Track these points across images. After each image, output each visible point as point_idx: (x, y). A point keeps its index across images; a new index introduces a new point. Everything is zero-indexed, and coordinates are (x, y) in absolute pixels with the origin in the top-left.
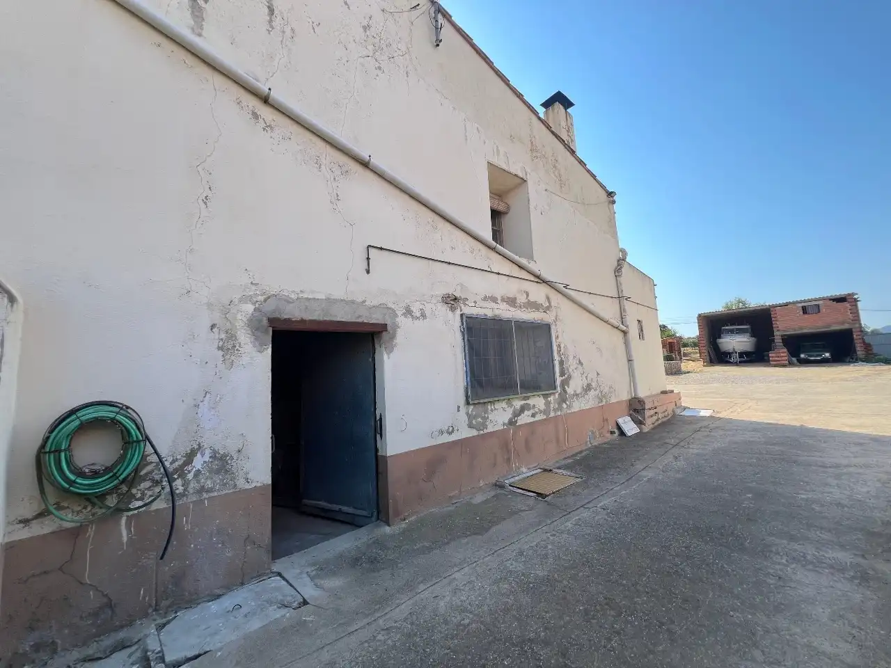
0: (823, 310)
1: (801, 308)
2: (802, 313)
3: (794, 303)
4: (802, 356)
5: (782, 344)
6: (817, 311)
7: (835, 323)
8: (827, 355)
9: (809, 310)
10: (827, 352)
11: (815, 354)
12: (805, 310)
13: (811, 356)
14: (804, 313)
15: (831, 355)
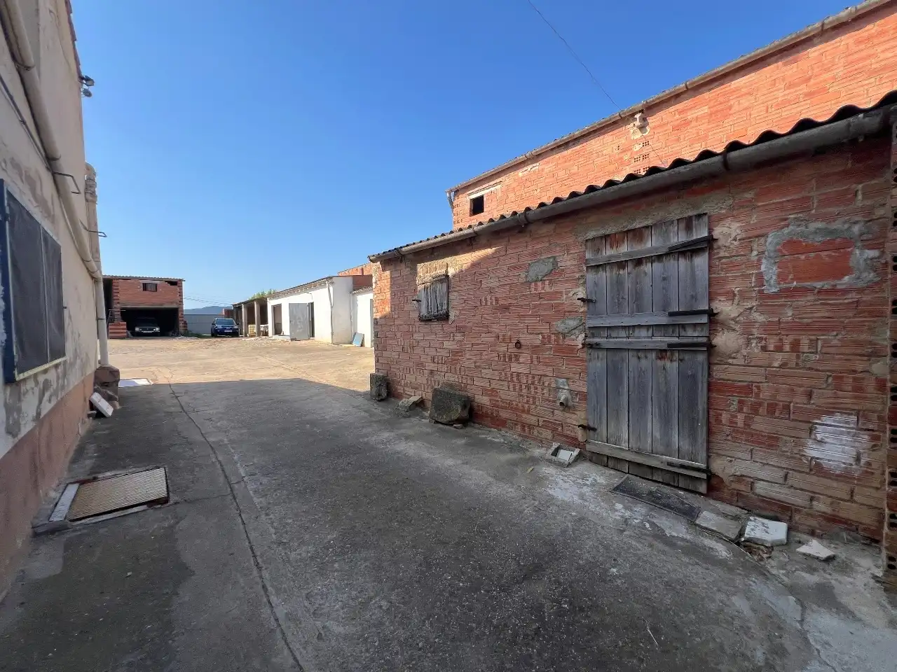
0: (160, 290)
1: (142, 285)
2: (142, 289)
3: (136, 278)
4: (137, 329)
5: (120, 317)
6: (154, 289)
7: (167, 302)
8: (157, 329)
9: (149, 288)
10: (158, 326)
11: (148, 328)
12: (145, 287)
13: (146, 330)
14: (144, 290)
15: (160, 330)
